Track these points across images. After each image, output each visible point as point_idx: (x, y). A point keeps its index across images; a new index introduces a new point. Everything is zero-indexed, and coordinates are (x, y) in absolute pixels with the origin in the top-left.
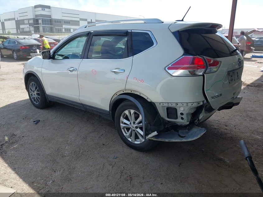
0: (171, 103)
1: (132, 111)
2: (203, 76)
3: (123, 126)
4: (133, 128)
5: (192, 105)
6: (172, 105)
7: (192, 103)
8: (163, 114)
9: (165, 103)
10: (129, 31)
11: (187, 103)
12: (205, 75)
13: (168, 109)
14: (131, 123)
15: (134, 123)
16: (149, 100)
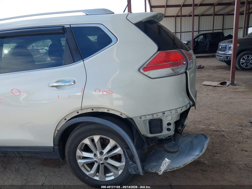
0: (156, 114)
1: (96, 138)
2: (186, 73)
3: (82, 162)
4: (101, 161)
5: (181, 110)
6: (157, 115)
7: (181, 108)
8: (144, 130)
9: (149, 115)
10: (66, 26)
11: (176, 109)
12: (187, 71)
13: (151, 122)
14: (95, 155)
15: (101, 153)
16: (124, 117)
